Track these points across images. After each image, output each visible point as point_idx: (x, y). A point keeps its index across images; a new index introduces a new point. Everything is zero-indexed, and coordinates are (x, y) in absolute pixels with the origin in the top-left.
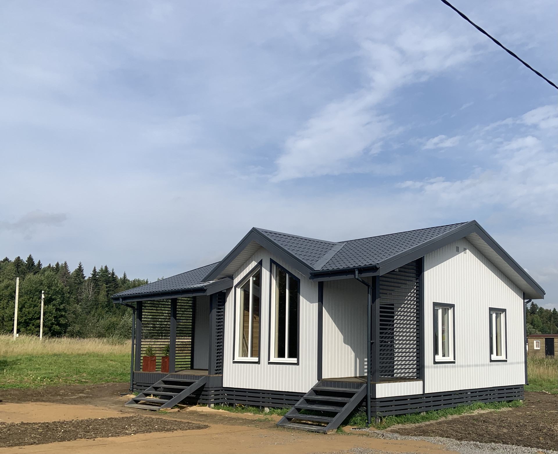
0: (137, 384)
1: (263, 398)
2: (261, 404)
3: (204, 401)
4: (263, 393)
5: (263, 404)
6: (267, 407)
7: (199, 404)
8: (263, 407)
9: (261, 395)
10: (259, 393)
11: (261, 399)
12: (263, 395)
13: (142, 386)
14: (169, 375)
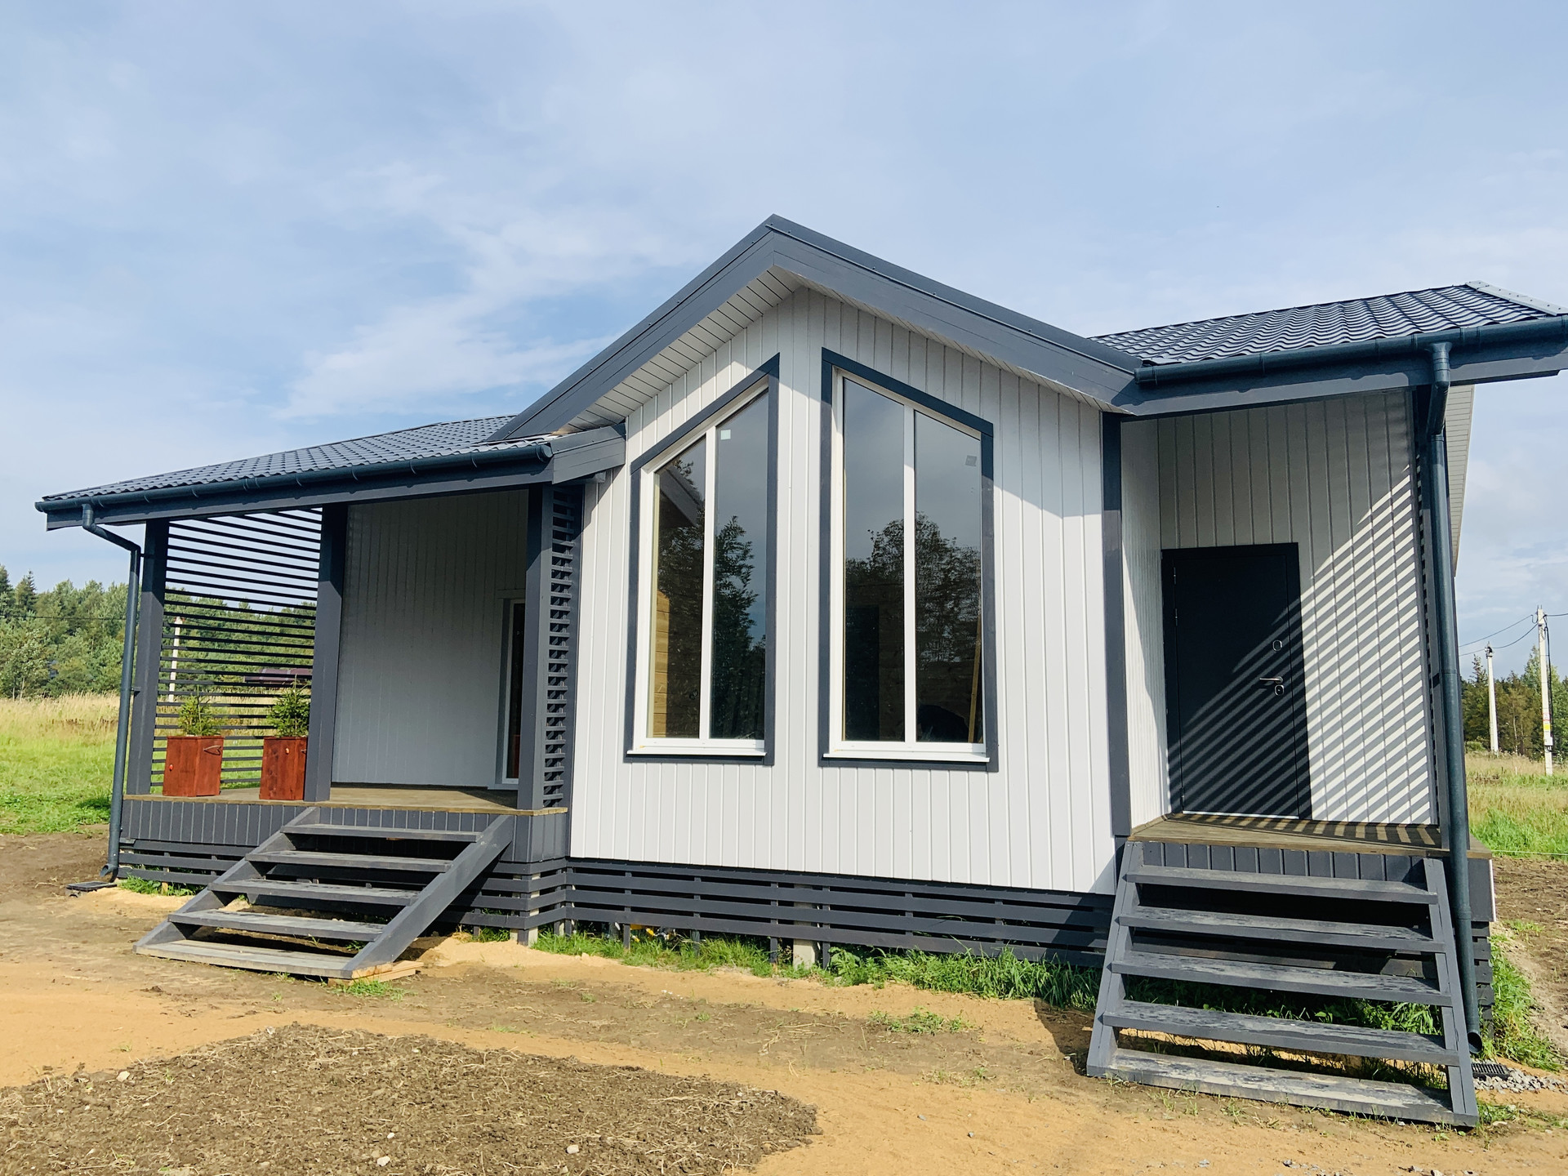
0: (141, 846)
1: (782, 903)
2: (772, 930)
3: (494, 920)
4: (781, 885)
5: (786, 931)
6: (805, 941)
7: (468, 928)
8: (788, 943)
9: (775, 893)
10: (768, 884)
11: (773, 911)
12: (787, 894)
13: (162, 853)
14: (311, 809)
